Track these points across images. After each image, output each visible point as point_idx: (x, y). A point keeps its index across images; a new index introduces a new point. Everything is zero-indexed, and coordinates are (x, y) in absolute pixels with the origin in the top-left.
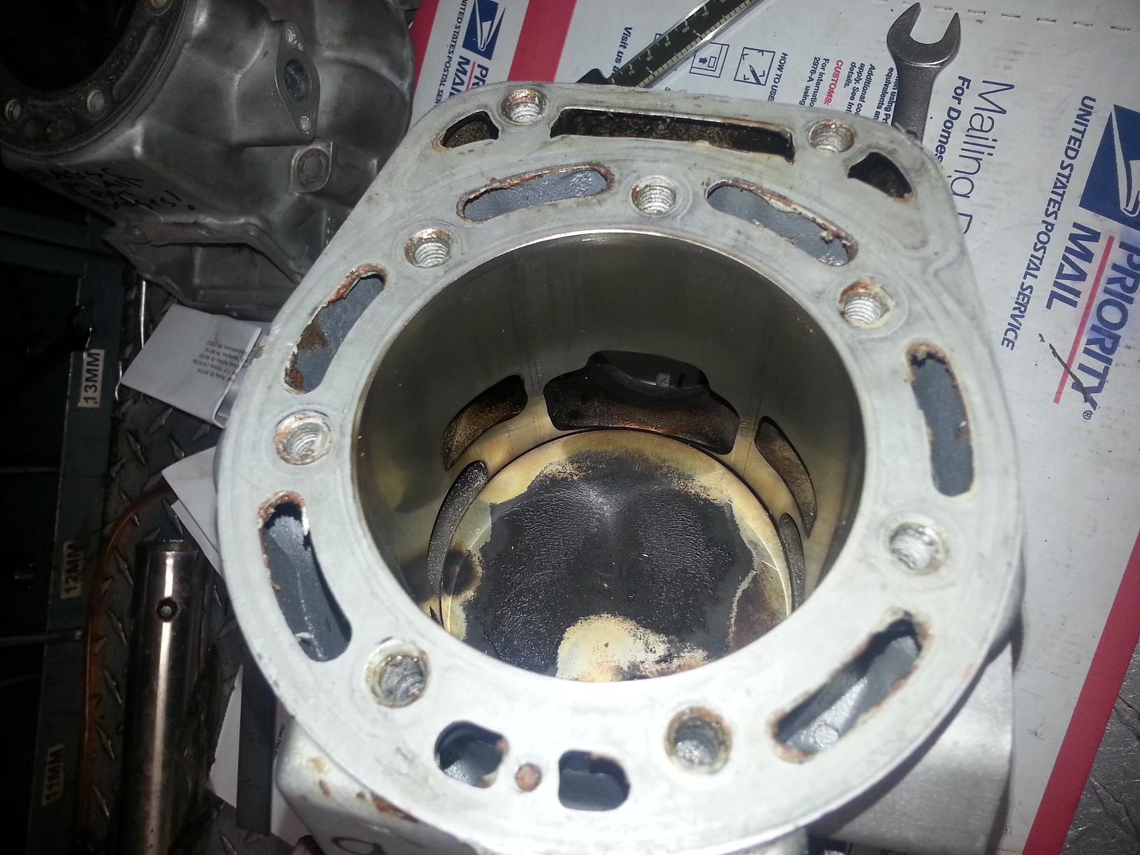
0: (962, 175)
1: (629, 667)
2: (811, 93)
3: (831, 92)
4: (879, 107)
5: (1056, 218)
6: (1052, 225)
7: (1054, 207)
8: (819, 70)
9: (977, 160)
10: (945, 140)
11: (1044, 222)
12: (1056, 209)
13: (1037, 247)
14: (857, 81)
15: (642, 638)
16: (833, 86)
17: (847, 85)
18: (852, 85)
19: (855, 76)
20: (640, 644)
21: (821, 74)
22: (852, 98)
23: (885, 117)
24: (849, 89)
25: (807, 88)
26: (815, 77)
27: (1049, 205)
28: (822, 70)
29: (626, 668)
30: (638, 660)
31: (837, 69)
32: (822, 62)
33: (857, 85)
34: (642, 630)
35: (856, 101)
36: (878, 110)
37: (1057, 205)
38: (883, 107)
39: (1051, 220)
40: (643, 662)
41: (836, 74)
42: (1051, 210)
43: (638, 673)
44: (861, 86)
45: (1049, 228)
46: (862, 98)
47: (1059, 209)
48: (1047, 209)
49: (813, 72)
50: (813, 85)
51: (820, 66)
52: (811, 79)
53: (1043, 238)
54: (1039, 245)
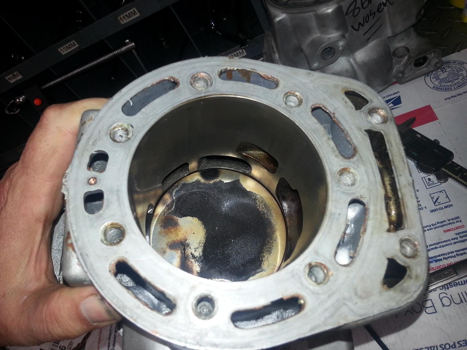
0: (451, 299)
1: (187, 243)
2: (444, 223)
3: (449, 230)
4: (456, 251)
5: (459, 347)
6: (455, 347)
7: (463, 343)
8: (455, 221)
9: (462, 301)
10: (460, 284)
11: (454, 343)
12: (463, 345)
13: (442, 346)
14: (461, 237)
15: (199, 246)
16: (452, 229)
17: (456, 234)
18: (458, 236)
19: (462, 235)
20: (197, 246)
21: (454, 223)
22: (452, 239)
23: (453, 256)
24: (455, 236)
25: (445, 221)
26: (451, 221)
27: (463, 341)
28: (455, 222)
29: (187, 242)
30: (191, 246)
31: (460, 227)
32: (458, 220)
33: (459, 238)
34: (203, 245)
35: (452, 242)
36: (455, 252)
37: (465, 344)
38: (457, 253)
39: (457, 345)
40: (190, 248)
41: (457, 228)
42: (461, 343)
43: (186, 247)
44: (460, 239)
45: (453, 346)
46: (455, 243)
47: (464, 346)
48: (461, 341)
49: (452, 219)
50: (448, 222)
51: (456, 220)
52: (449, 220)
53: (447, 346)
54: (443, 346)
